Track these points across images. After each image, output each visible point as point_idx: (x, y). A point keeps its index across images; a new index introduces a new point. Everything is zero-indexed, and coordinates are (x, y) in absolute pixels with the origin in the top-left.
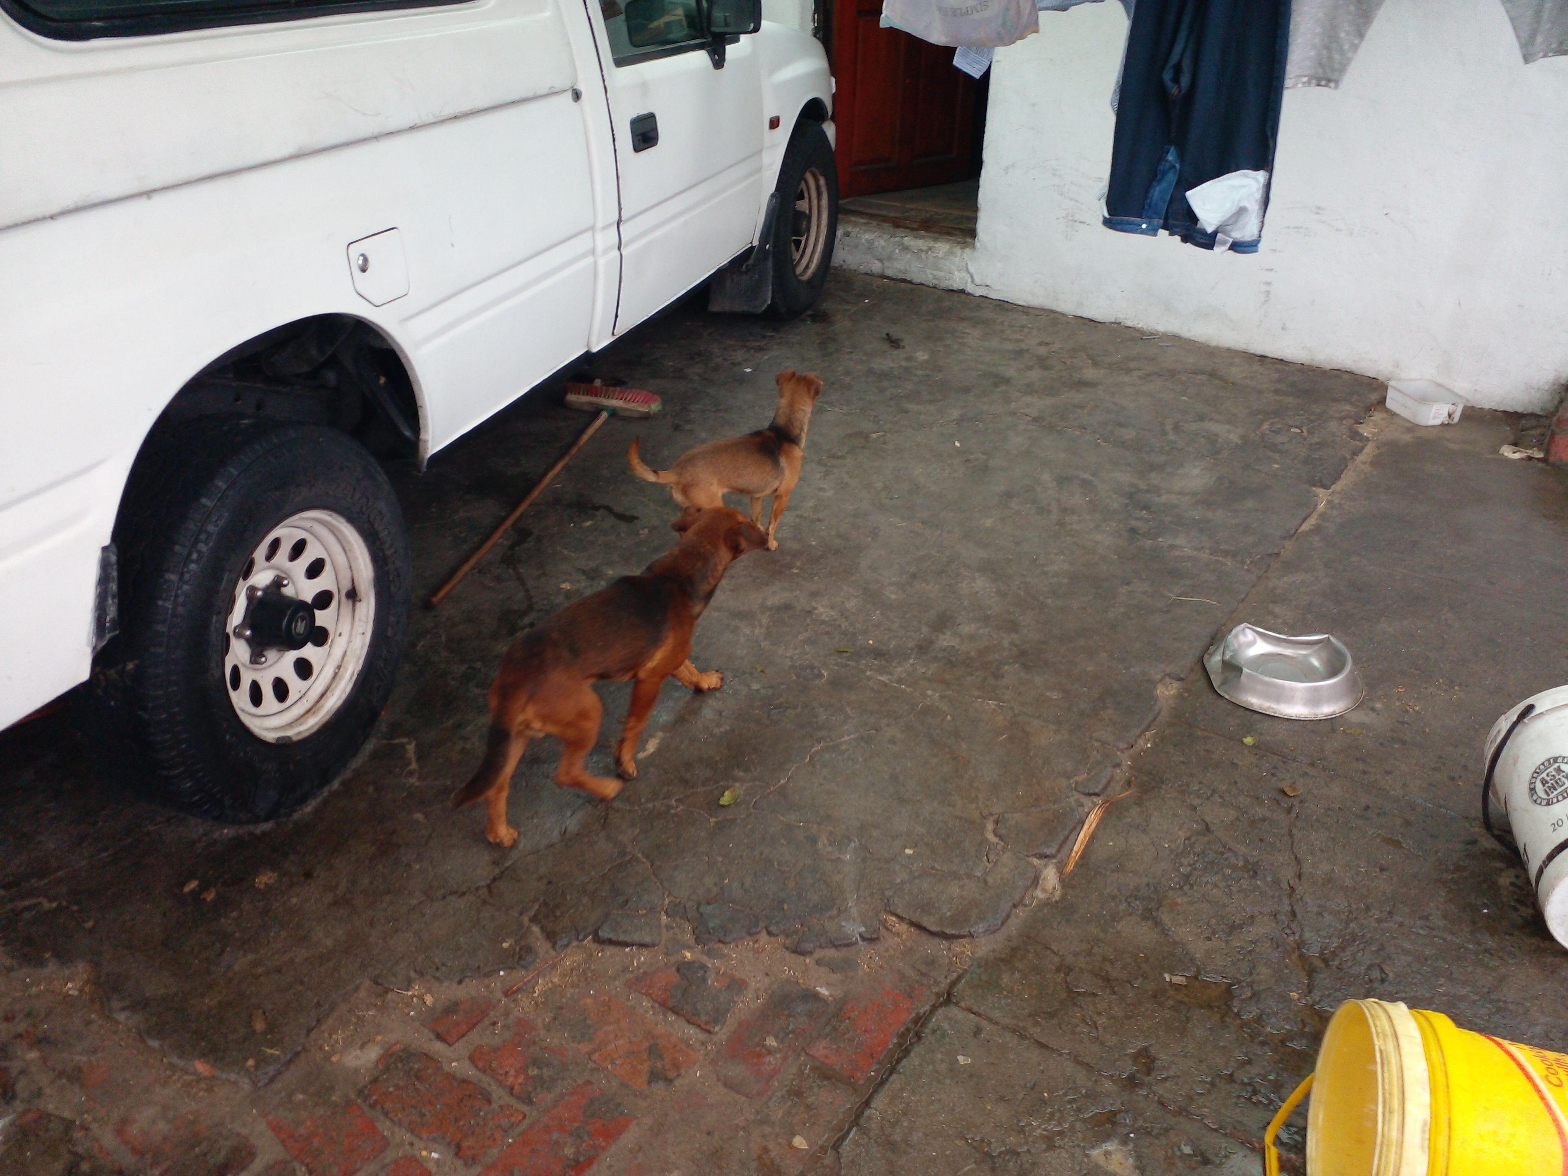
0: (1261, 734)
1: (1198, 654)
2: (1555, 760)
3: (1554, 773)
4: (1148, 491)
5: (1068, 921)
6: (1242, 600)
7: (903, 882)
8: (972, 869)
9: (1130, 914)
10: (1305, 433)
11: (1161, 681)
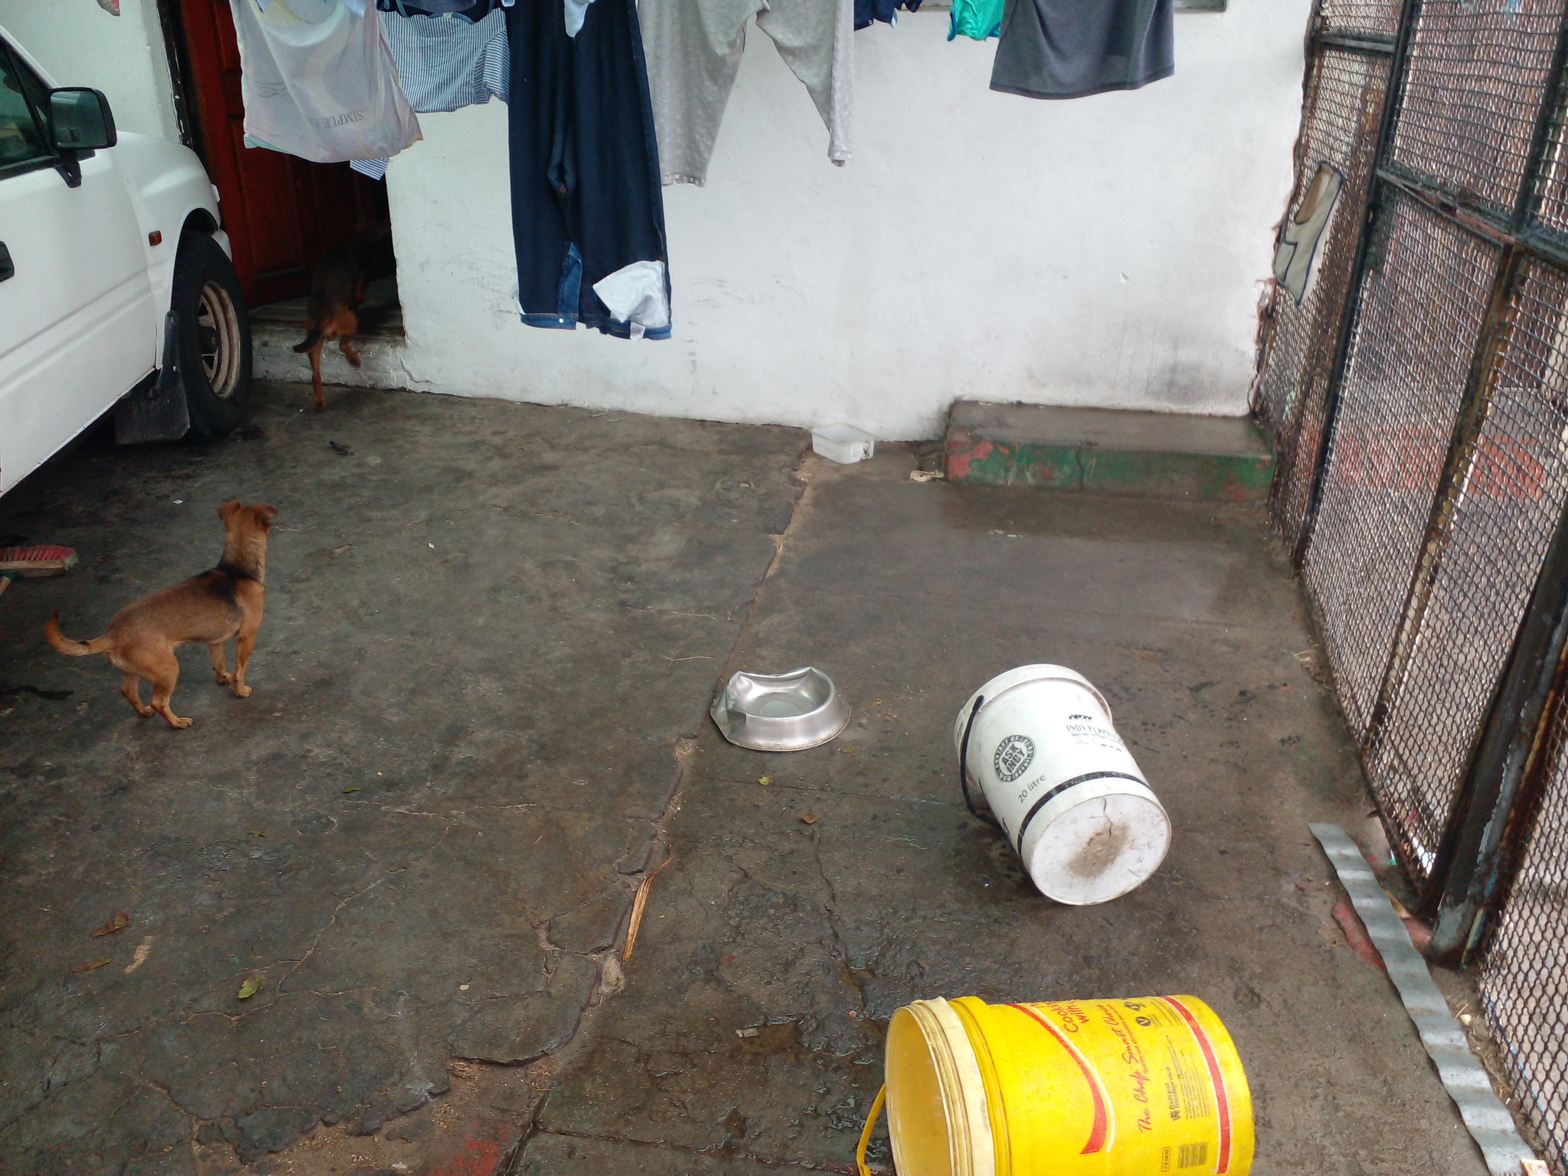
0: (774, 772)
1: (704, 709)
2: (1009, 739)
3: (1011, 751)
4: (628, 563)
5: (637, 1007)
6: (733, 650)
7: (464, 1022)
8: (533, 986)
10: (753, 487)
11: (677, 743)
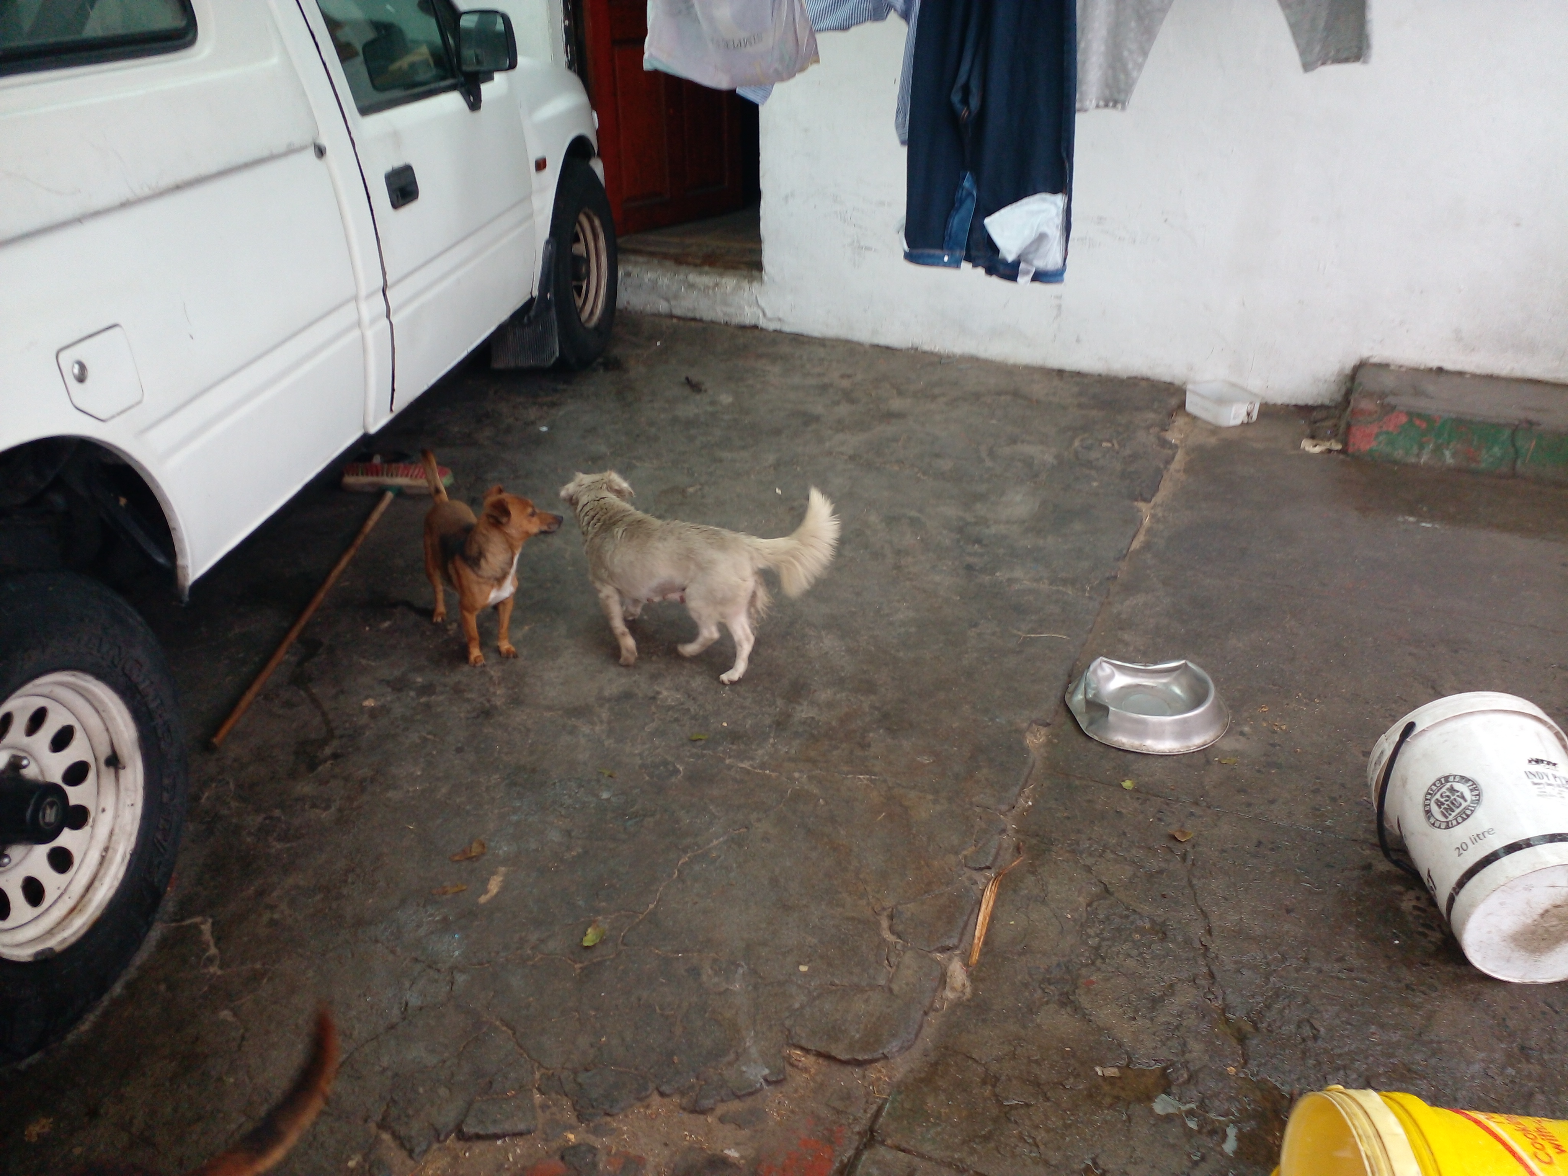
0: (1139, 775)
1: (1059, 694)
2: (1447, 778)
3: (1448, 793)
4: (976, 523)
5: (984, 1021)
6: (1091, 631)
7: (802, 1007)
8: (874, 979)
9: (1047, 1003)
10: (1116, 446)
11: (1028, 729)
